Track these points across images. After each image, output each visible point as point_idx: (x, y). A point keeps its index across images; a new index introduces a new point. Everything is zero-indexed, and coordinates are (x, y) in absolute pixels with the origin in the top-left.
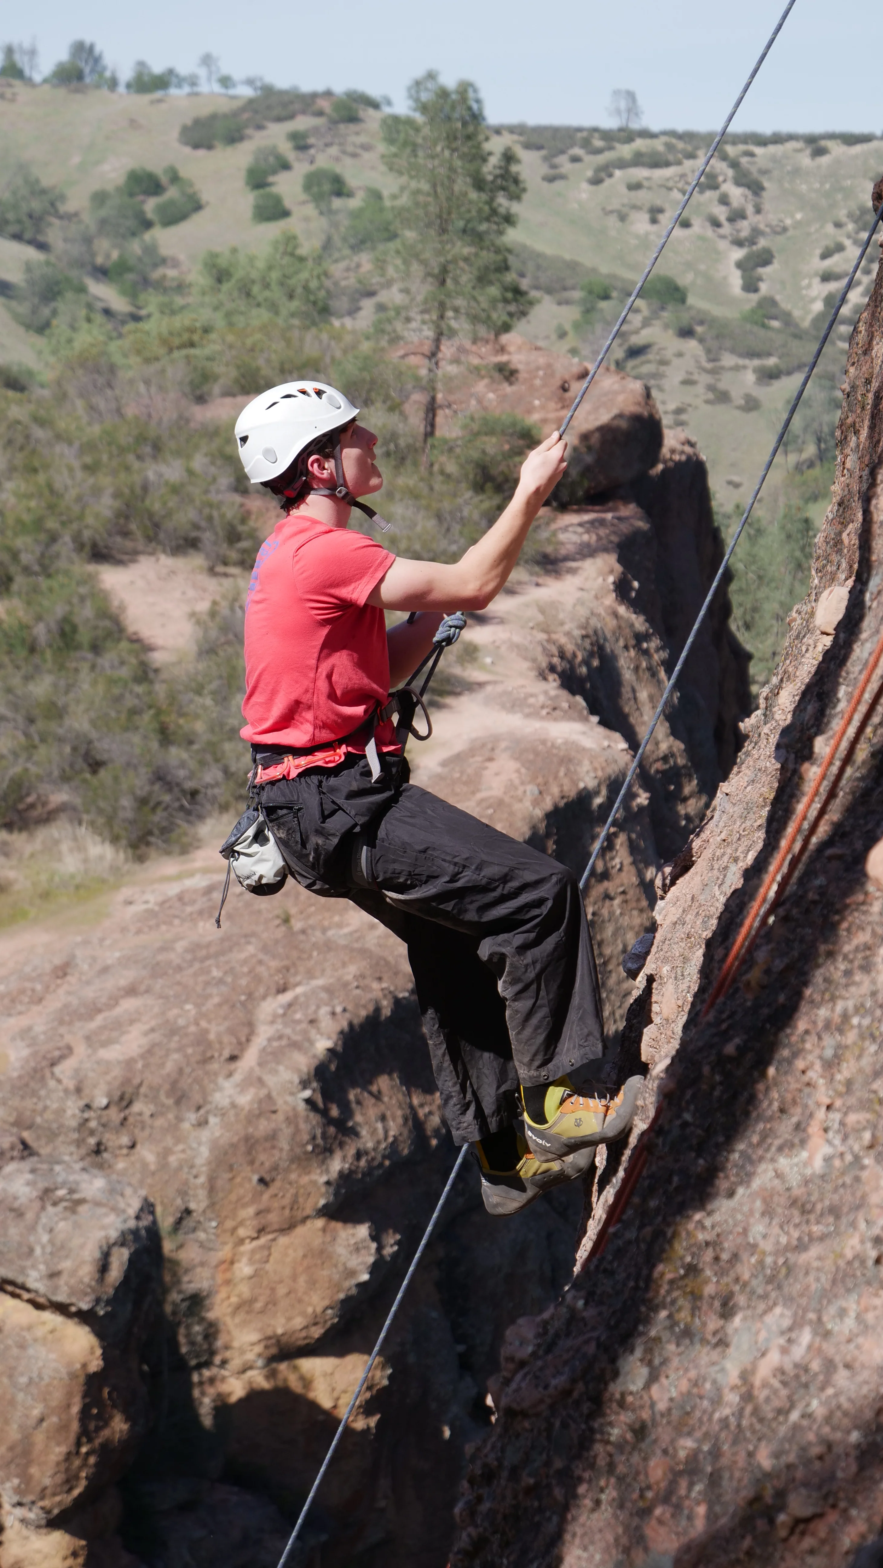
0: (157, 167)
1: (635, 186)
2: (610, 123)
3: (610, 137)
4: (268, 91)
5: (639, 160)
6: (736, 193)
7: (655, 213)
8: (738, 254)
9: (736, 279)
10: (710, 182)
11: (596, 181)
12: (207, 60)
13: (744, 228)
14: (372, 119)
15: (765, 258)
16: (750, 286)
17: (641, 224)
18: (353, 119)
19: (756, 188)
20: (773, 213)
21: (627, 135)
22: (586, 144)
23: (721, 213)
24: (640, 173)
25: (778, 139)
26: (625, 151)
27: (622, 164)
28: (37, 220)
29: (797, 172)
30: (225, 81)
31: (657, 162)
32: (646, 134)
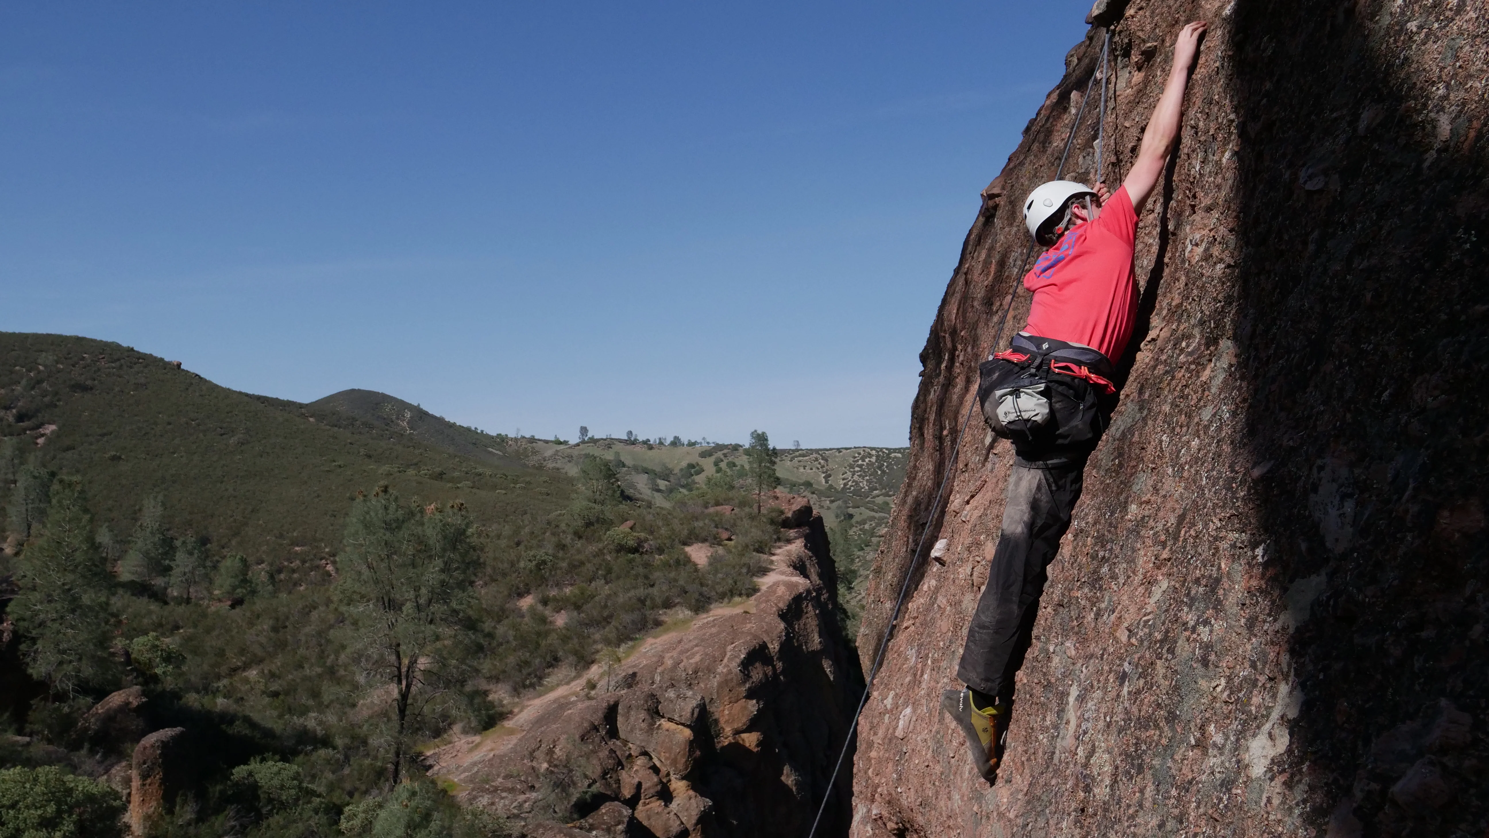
0: (694, 463)
1: (800, 461)
2: (794, 448)
3: (793, 450)
4: (718, 444)
5: (800, 456)
6: (822, 462)
7: (804, 467)
8: (823, 475)
9: (823, 481)
10: (816, 460)
11: (791, 461)
12: (704, 439)
13: (824, 469)
14: (740, 450)
15: (830, 476)
16: (827, 482)
17: (802, 470)
18: (737, 450)
19: (827, 460)
20: (830, 466)
21: (797, 450)
22: (788, 453)
23: (819, 466)
24: (801, 459)
25: (831, 449)
26: (797, 453)
27: (797, 457)
28: (668, 475)
29: (835, 456)
30: (708, 443)
31: (804, 456)
32: (801, 450)
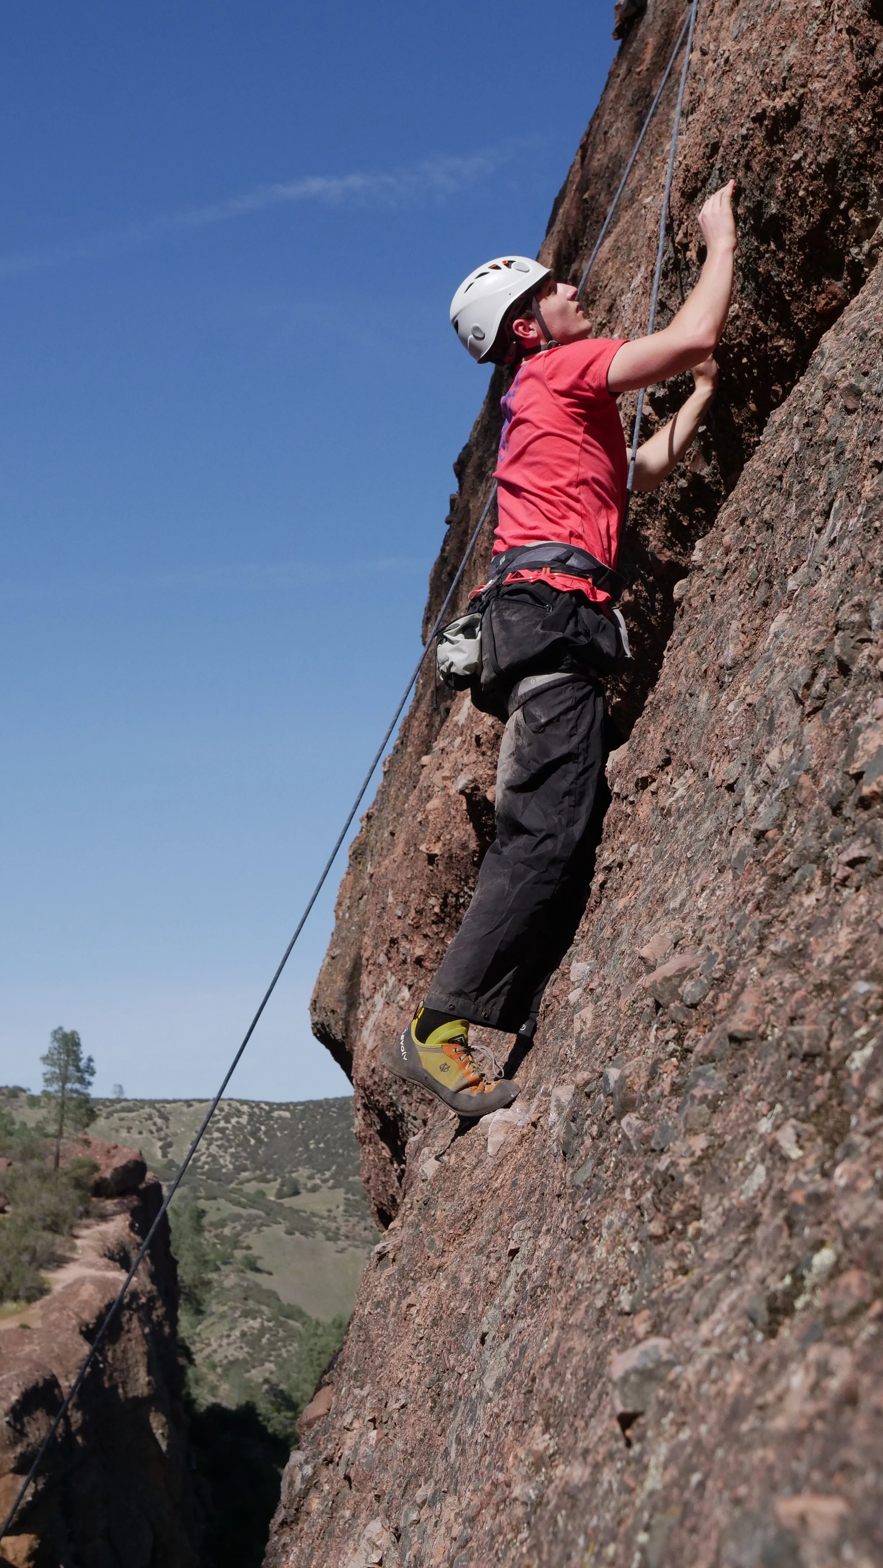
1: (122, 1119)
2: (112, 1096)
3: (113, 1102)
5: (123, 1110)
6: (159, 1121)
7: (129, 1129)
8: (160, 1144)
9: (159, 1153)
10: (150, 1117)
11: (107, 1118)
13: (162, 1134)
14: (23, 1096)
15: (170, 1145)
16: (165, 1155)
17: (124, 1133)
18: (16, 1096)
19: (166, 1119)
20: (172, 1129)
21: (119, 1101)
22: (104, 1104)
23: (154, 1128)
24: (124, 1115)
25: (175, 1101)
26: (118, 1106)
27: (117, 1111)
29: (181, 1113)
31: (130, 1110)
32: (126, 1100)
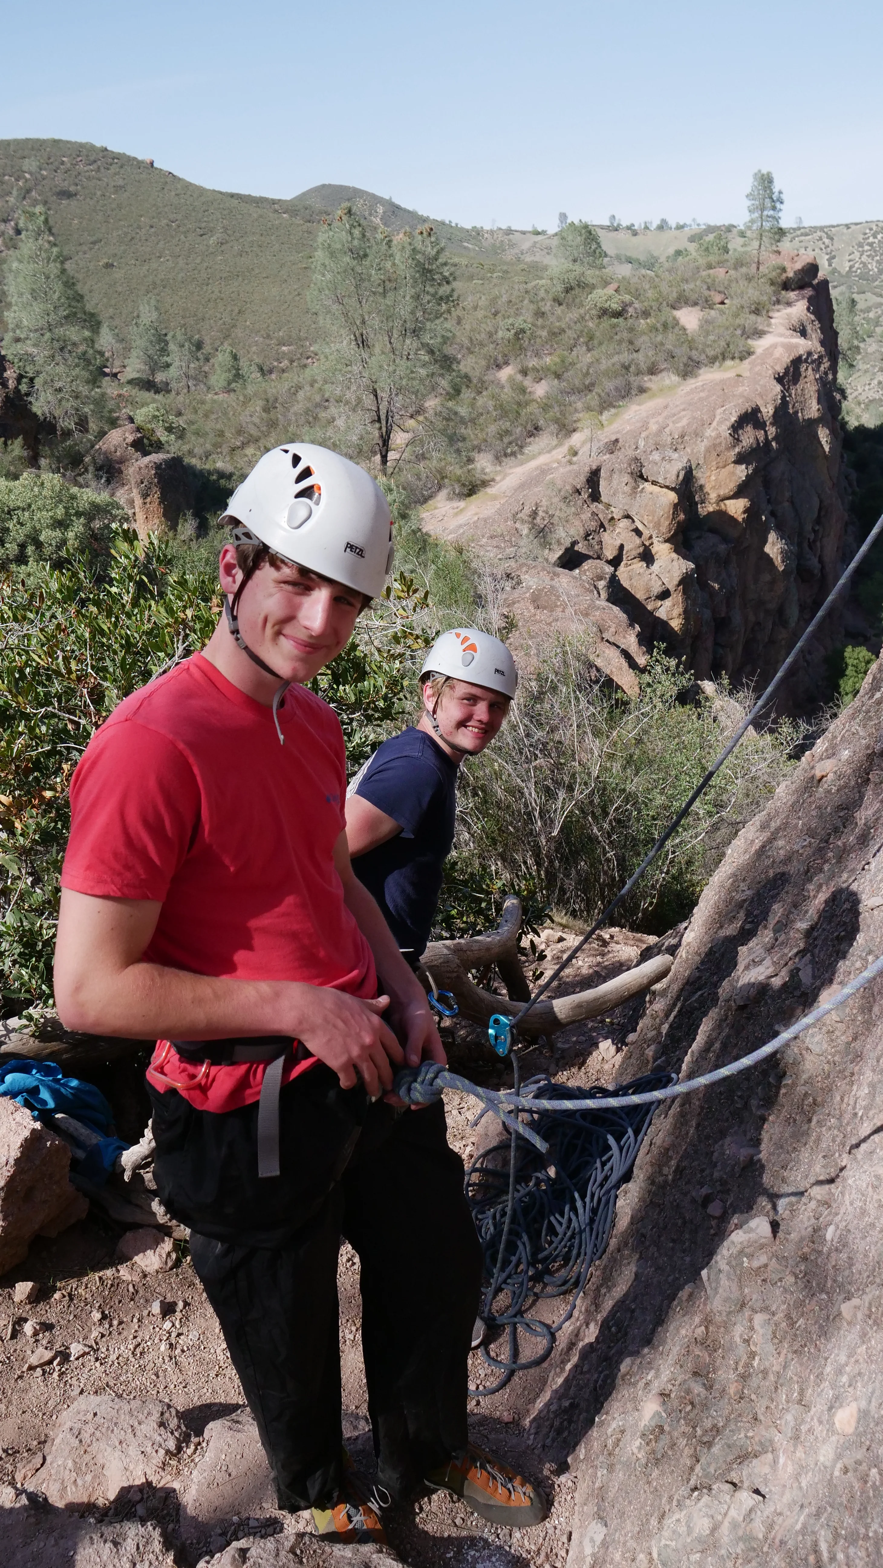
0: (681, 248)
1: (801, 241)
2: (795, 226)
3: (794, 229)
4: (709, 226)
5: (802, 235)
6: (827, 241)
7: (806, 248)
8: (827, 257)
9: (826, 263)
10: (821, 239)
11: (792, 238)
12: (694, 220)
13: (829, 250)
14: (735, 231)
15: (834, 257)
16: (830, 265)
18: (730, 231)
19: (832, 239)
20: (836, 245)
21: (799, 228)
22: (789, 232)
23: (823, 246)
24: (803, 238)
25: (838, 226)
26: (799, 233)
27: (798, 236)
28: (653, 265)
29: (843, 234)
30: (698, 225)
31: (806, 235)
32: (804, 228)
